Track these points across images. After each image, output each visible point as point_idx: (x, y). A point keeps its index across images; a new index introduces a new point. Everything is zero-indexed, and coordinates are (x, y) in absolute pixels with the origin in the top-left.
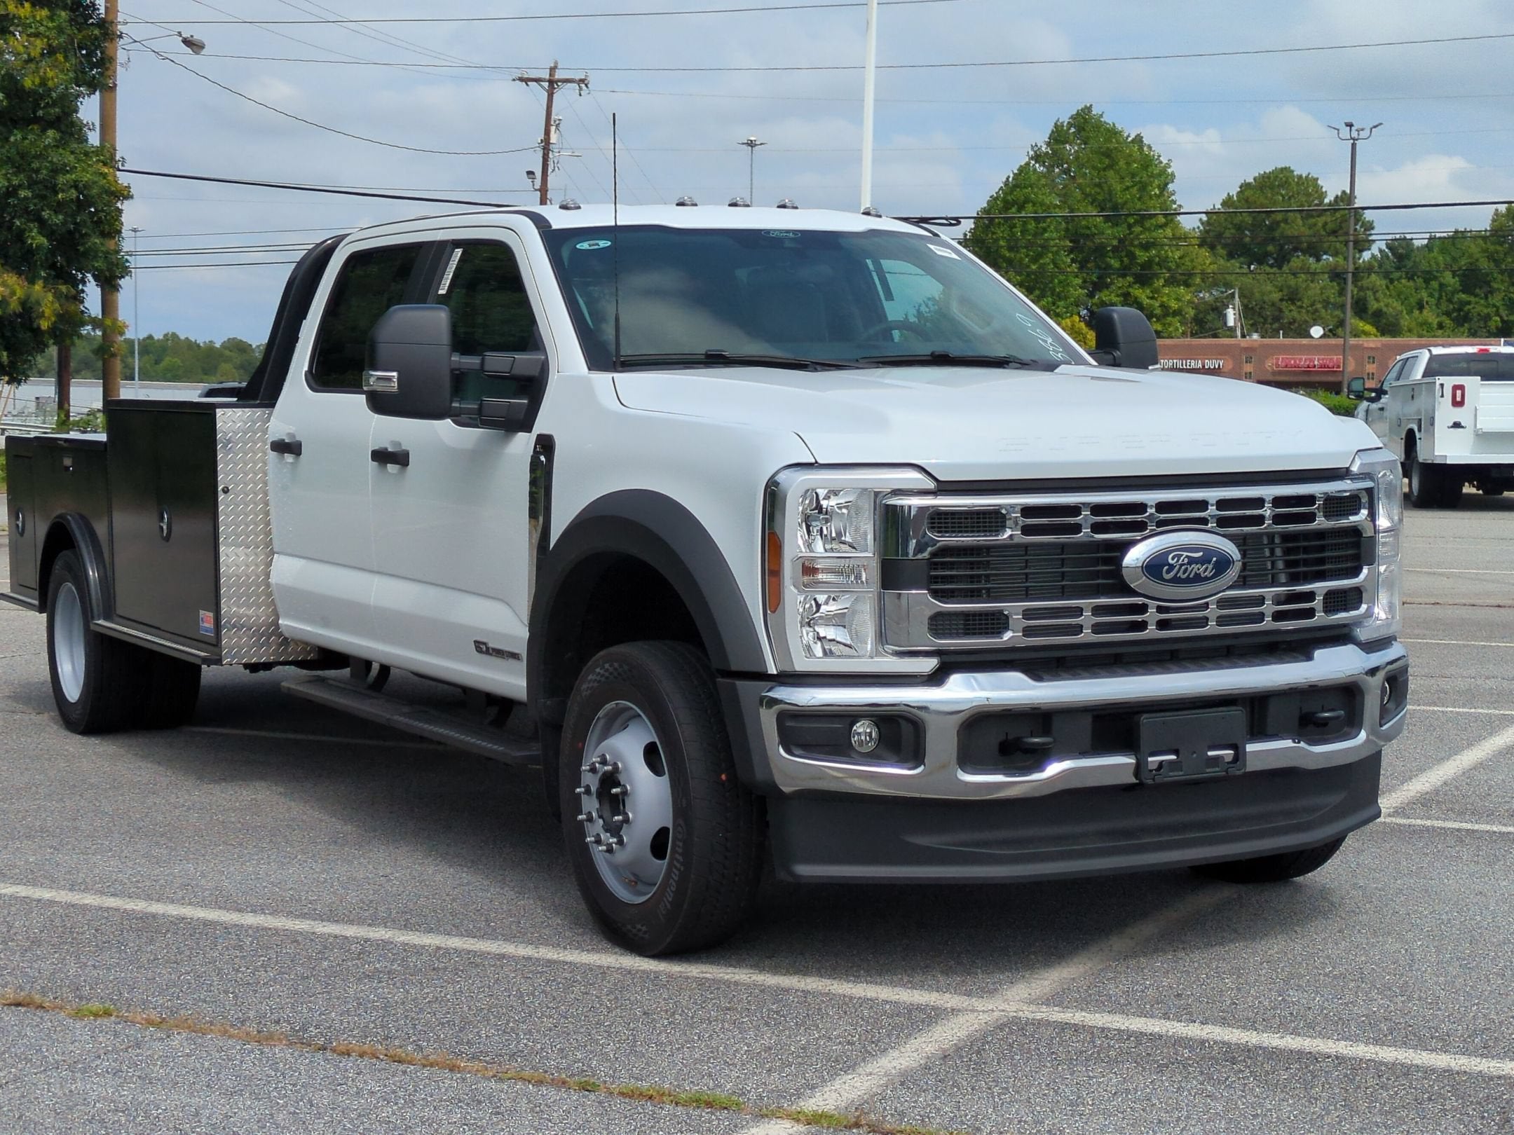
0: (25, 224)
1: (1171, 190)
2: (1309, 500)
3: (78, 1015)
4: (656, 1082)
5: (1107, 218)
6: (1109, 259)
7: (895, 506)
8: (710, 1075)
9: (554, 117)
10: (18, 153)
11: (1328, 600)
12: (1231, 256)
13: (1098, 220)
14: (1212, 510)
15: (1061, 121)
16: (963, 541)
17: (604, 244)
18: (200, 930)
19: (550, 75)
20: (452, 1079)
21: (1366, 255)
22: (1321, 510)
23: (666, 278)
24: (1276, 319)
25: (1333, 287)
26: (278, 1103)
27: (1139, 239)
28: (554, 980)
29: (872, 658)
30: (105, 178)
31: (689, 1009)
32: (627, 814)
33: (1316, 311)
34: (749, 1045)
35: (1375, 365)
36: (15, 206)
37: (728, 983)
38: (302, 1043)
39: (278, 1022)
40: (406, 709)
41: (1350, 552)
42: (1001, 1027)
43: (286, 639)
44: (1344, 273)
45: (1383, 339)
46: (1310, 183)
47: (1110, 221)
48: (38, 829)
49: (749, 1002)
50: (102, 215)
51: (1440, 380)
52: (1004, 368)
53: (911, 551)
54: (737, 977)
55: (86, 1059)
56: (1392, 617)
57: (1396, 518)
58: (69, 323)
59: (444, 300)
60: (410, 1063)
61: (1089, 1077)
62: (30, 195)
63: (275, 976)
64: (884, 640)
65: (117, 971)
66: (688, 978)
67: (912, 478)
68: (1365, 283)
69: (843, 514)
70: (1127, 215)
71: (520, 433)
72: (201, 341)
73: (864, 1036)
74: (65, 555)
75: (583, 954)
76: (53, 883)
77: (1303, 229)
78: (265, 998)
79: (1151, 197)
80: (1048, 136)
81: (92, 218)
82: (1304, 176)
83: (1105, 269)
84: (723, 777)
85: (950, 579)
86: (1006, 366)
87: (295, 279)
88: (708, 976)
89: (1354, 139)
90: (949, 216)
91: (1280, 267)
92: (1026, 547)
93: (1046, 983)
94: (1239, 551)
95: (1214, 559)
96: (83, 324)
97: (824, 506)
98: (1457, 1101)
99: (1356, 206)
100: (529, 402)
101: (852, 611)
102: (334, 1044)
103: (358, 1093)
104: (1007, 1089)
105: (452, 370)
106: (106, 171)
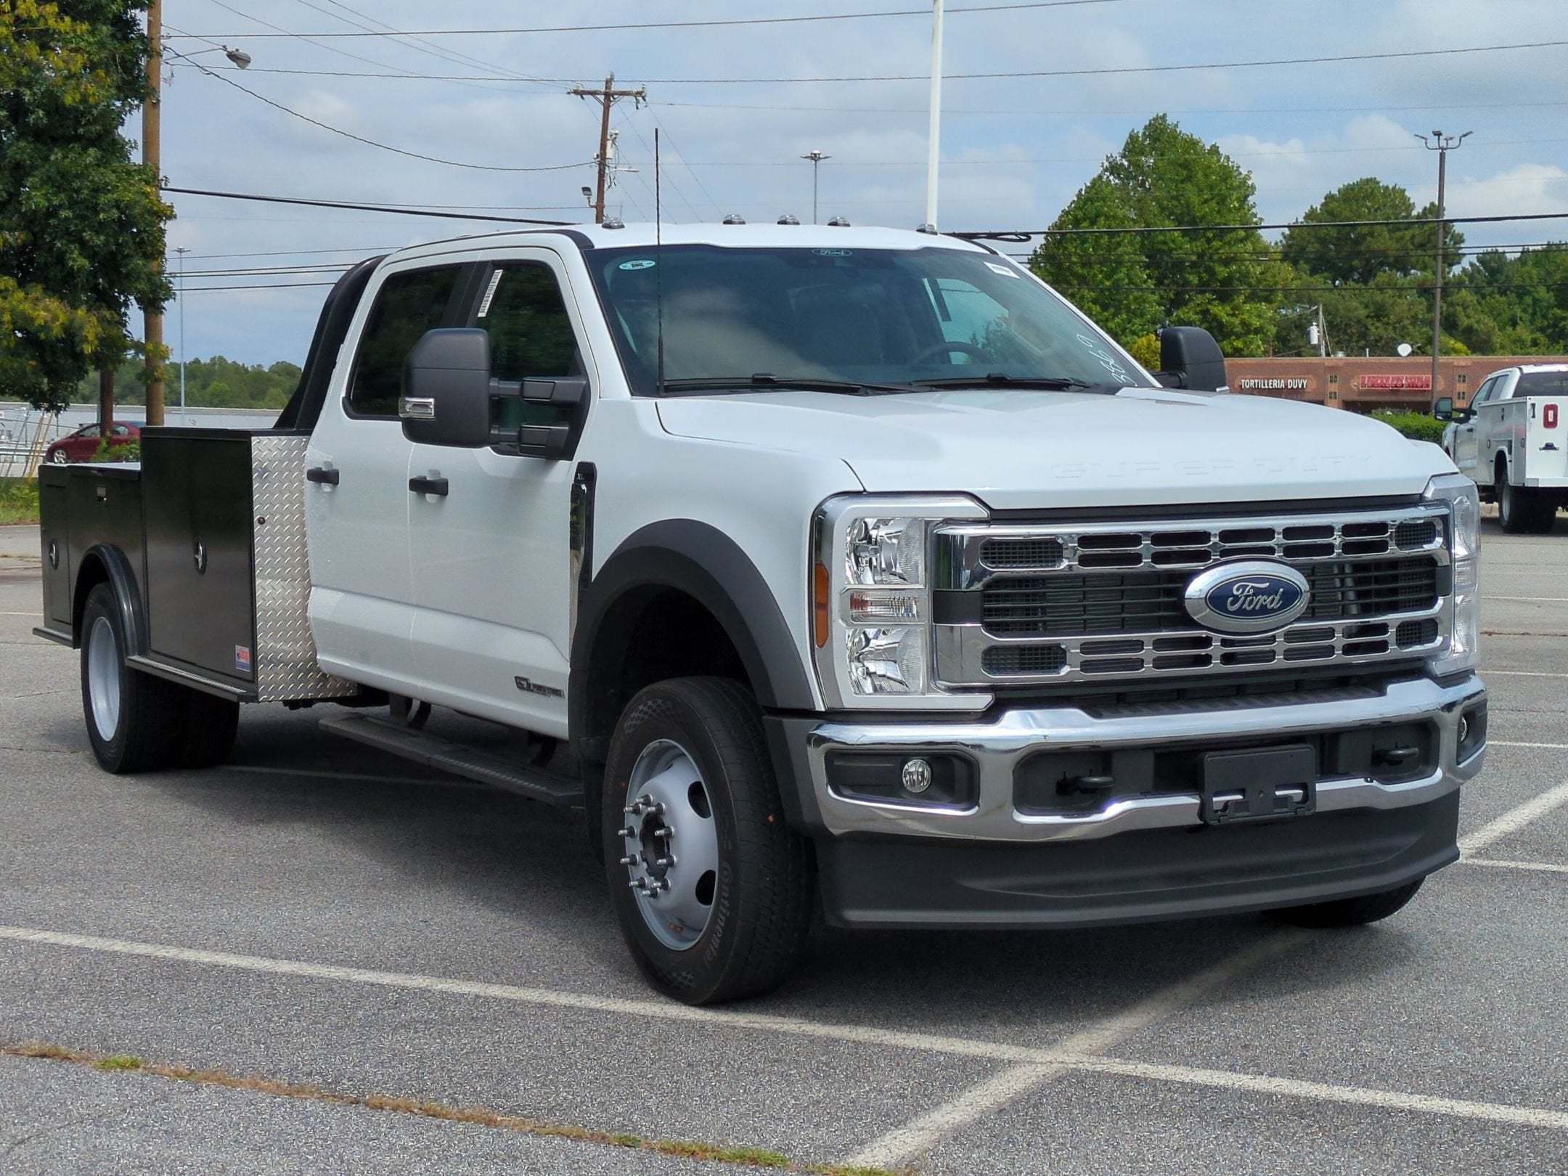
0: (66, 245)
1: (1251, 203)
2: (1381, 527)
3: (105, 1066)
4: (699, 1137)
5: (1185, 233)
6: (1187, 275)
7: (947, 536)
8: (755, 1130)
9: (610, 131)
10: (59, 173)
11: (1402, 633)
12: (1314, 271)
13: (1176, 234)
14: (1279, 538)
15: (1135, 132)
16: (1018, 572)
17: (647, 264)
18: (233, 978)
19: (606, 88)
20: (488, 1134)
21: (1457, 270)
22: (1394, 538)
23: (719, 298)
24: (1363, 336)
25: (1421, 304)
26: (307, 1159)
27: (1218, 254)
28: (596, 1030)
29: (923, 694)
30: (147, 197)
31: (735, 1061)
32: (671, 857)
33: (1404, 327)
34: (796, 1099)
35: (1465, 385)
36: (55, 227)
37: (776, 1034)
38: (334, 1096)
39: (310, 1074)
40: (446, 748)
41: (1425, 582)
42: (1059, 1080)
43: (324, 675)
44: (1433, 288)
45: (1474, 357)
46: (1397, 194)
47: (1188, 236)
48: (69, 872)
49: (797, 1054)
50: (144, 235)
51: (1531, 400)
52: (1064, 391)
53: (964, 585)
54: (786, 1027)
55: (111, 1113)
56: (1470, 650)
57: (1473, 546)
58: (113, 346)
59: (482, 323)
60: (445, 1117)
61: (1150, 1132)
62: (71, 215)
63: (308, 1026)
64: (936, 676)
65: (145, 1021)
66: (734, 1028)
67: (964, 506)
68: (1456, 298)
69: (893, 544)
70: (1205, 230)
71: (561, 461)
72: (248, 365)
73: (916, 1089)
74: (98, 589)
75: (627, 1003)
76: (82, 928)
77: (1389, 243)
78: (297, 1049)
79: (1230, 210)
80: (1123, 147)
81: (134, 239)
82: (1391, 187)
83: (1183, 286)
84: (771, 818)
85: (1006, 611)
86: (1066, 389)
87: (332, 302)
88: (756, 1025)
89: (1442, 149)
90: (1019, 231)
91: (1366, 282)
92: (1084, 578)
93: (1107, 1033)
94: (1308, 581)
95: (1281, 590)
96: (126, 348)
97: (874, 536)
98: (1535, 1158)
99: (1445, 218)
100: (570, 429)
101: (903, 645)
102: (367, 1097)
103: (390, 1149)
104: (1063, 1144)
105: (491, 396)
106: (149, 190)
